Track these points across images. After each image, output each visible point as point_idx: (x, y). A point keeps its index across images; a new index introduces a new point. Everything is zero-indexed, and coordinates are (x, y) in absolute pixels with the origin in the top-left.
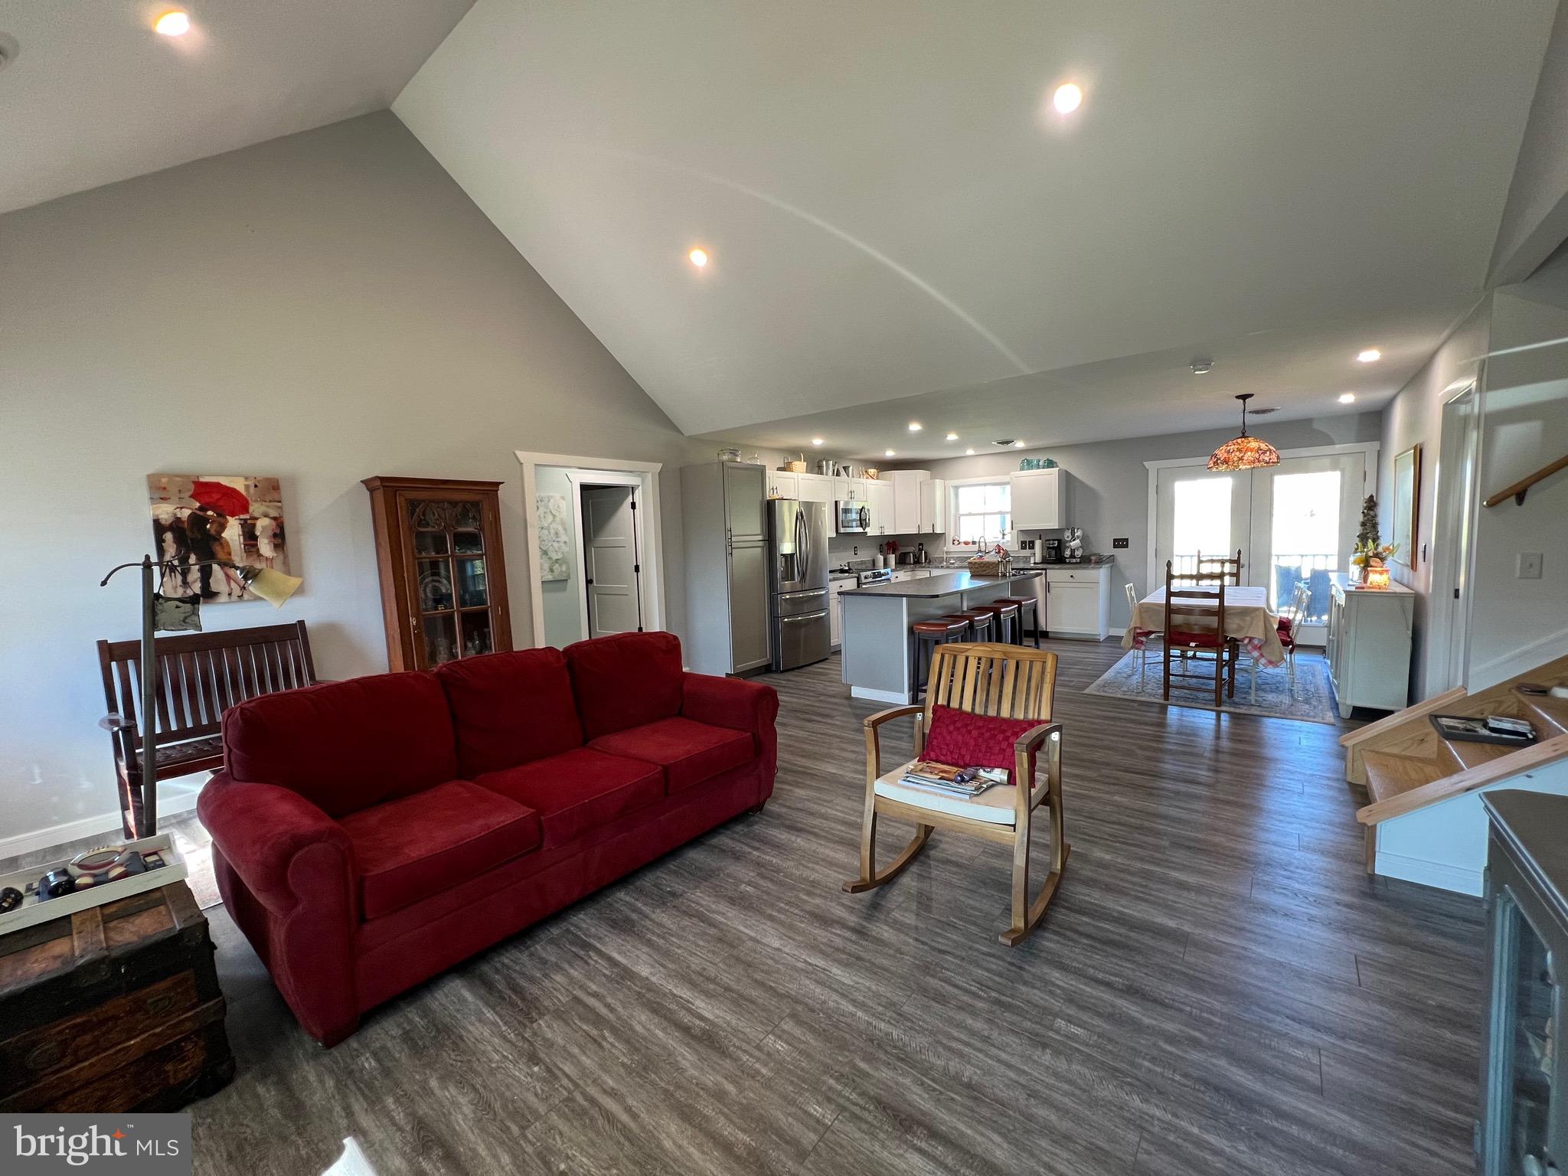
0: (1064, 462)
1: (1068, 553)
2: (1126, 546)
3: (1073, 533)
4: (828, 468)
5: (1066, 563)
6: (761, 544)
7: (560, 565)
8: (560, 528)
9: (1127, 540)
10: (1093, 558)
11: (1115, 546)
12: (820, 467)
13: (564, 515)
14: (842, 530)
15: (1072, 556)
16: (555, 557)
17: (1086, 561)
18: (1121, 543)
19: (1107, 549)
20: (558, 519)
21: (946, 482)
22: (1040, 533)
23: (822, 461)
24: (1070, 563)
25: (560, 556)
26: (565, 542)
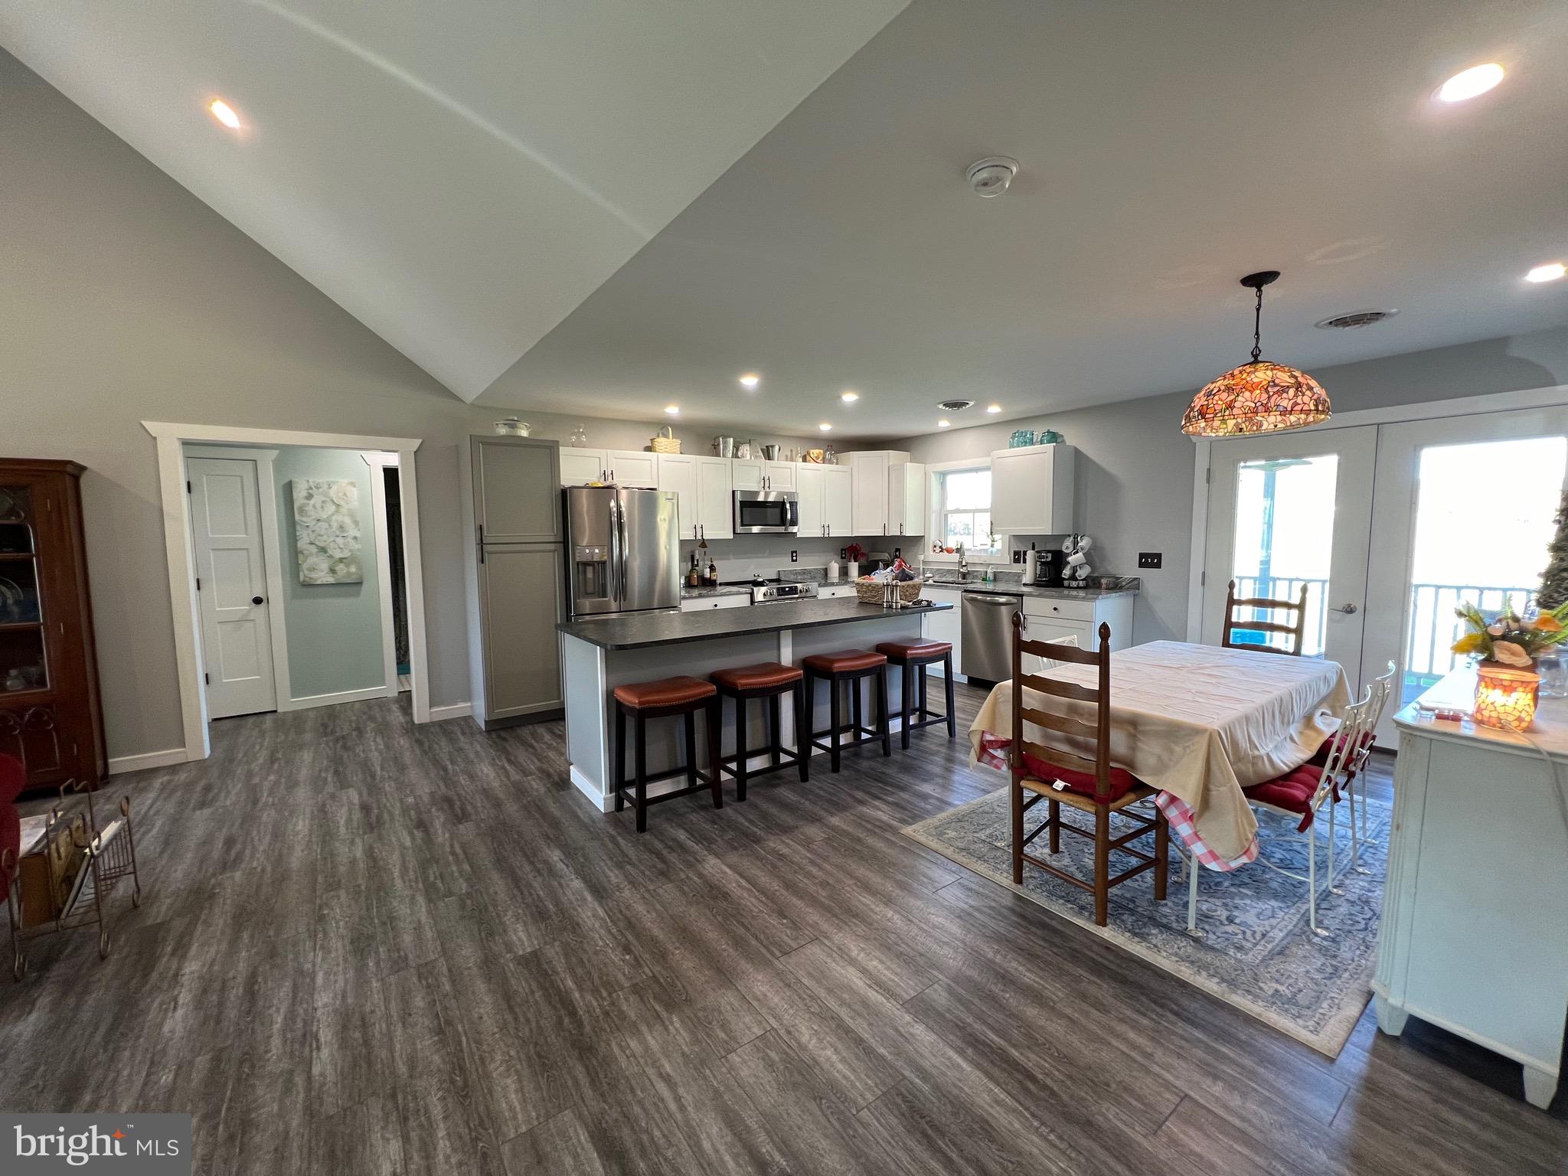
0: (1074, 436)
1: (1066, 572)
2: (1158, 565)
3: (1076, 543)
4: (725, 448)
5: (1062, 586)
6: (552, 547)
7: (348, 565)
8: (348, 521)
9: (1159, 556)
10: (1104, 581)
11: (1141, 565)
12: (716, 447)
13: (355, 504)
14: (739, 529)
15: (1073, 577)
16: (338, 555)
17: (1093, 585)
18: (1151, 560)
19: (1129, 569)
20: (344, 510)
21: (927, 466)
22: (1033, 541)
23: (718, 437)
24: (1069, 587)
25: (346, 554)
26: (355, 538)
